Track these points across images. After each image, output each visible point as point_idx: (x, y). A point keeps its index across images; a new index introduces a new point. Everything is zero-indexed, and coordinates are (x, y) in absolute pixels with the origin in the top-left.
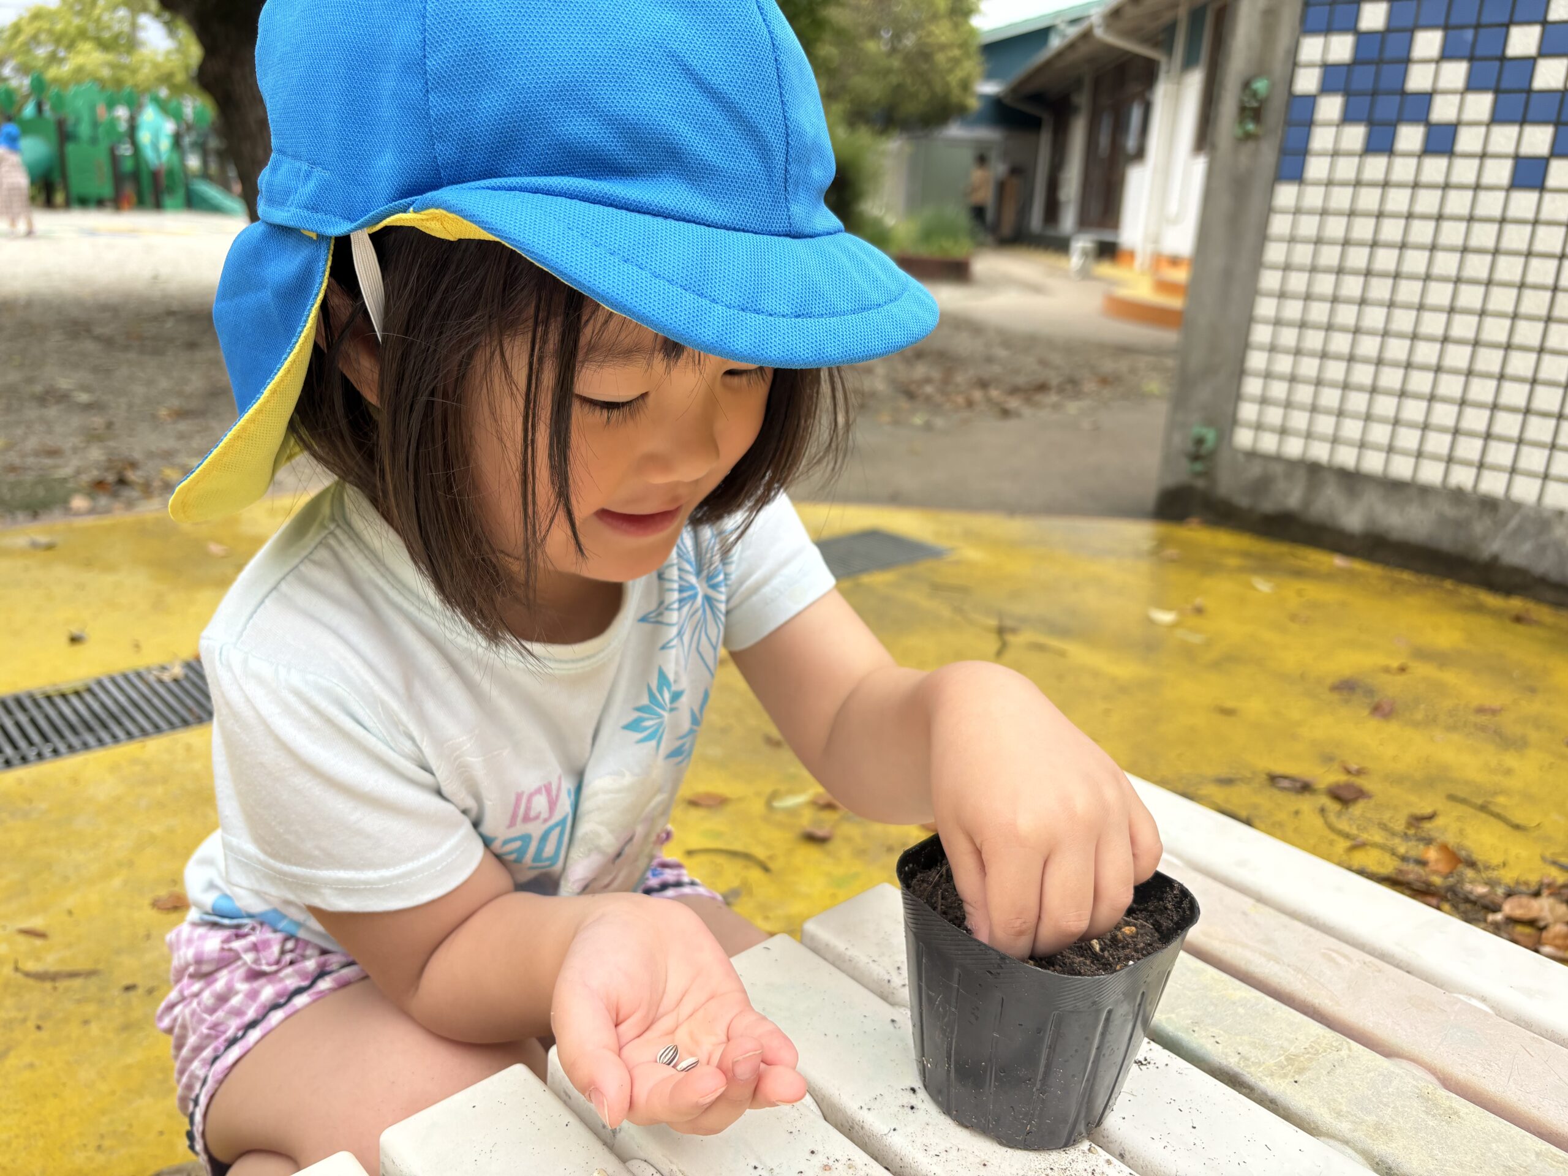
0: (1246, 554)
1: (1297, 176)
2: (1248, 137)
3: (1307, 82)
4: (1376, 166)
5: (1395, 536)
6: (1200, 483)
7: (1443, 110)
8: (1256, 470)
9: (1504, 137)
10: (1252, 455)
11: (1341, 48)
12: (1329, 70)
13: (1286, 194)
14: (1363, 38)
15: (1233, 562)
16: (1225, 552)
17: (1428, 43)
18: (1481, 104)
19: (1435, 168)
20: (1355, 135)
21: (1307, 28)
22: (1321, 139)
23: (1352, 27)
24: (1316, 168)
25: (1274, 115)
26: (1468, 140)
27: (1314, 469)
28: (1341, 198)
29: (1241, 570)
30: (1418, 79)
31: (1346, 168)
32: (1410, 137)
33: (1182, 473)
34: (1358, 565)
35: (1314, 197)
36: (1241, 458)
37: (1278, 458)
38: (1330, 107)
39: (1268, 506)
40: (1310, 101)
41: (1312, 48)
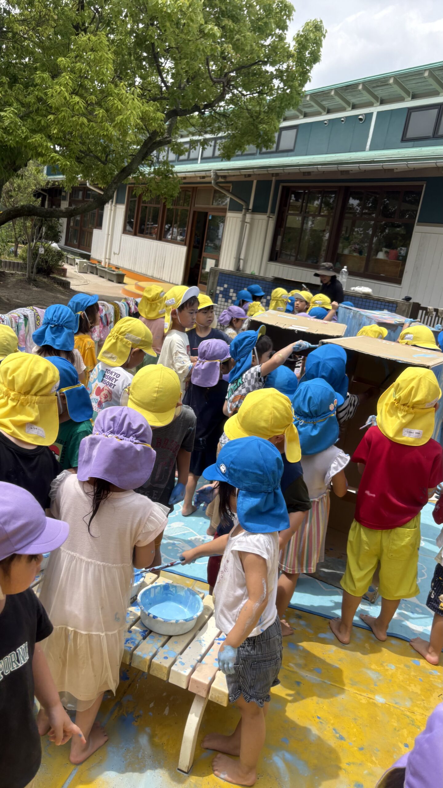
3: (218, 292)
4: (226, 304)
11: (222, 289)
12: (220, 291)
14: (224, 288)
17: (232, 290)
20: (224, 299)
21: (218, 286)
22: (220, 299)
23: (223, 286)
28: (222, 307)
30: (231, 294)
31: (223, 303)
38: (221, 296)
40: (218, 294)
41: (218, 288)
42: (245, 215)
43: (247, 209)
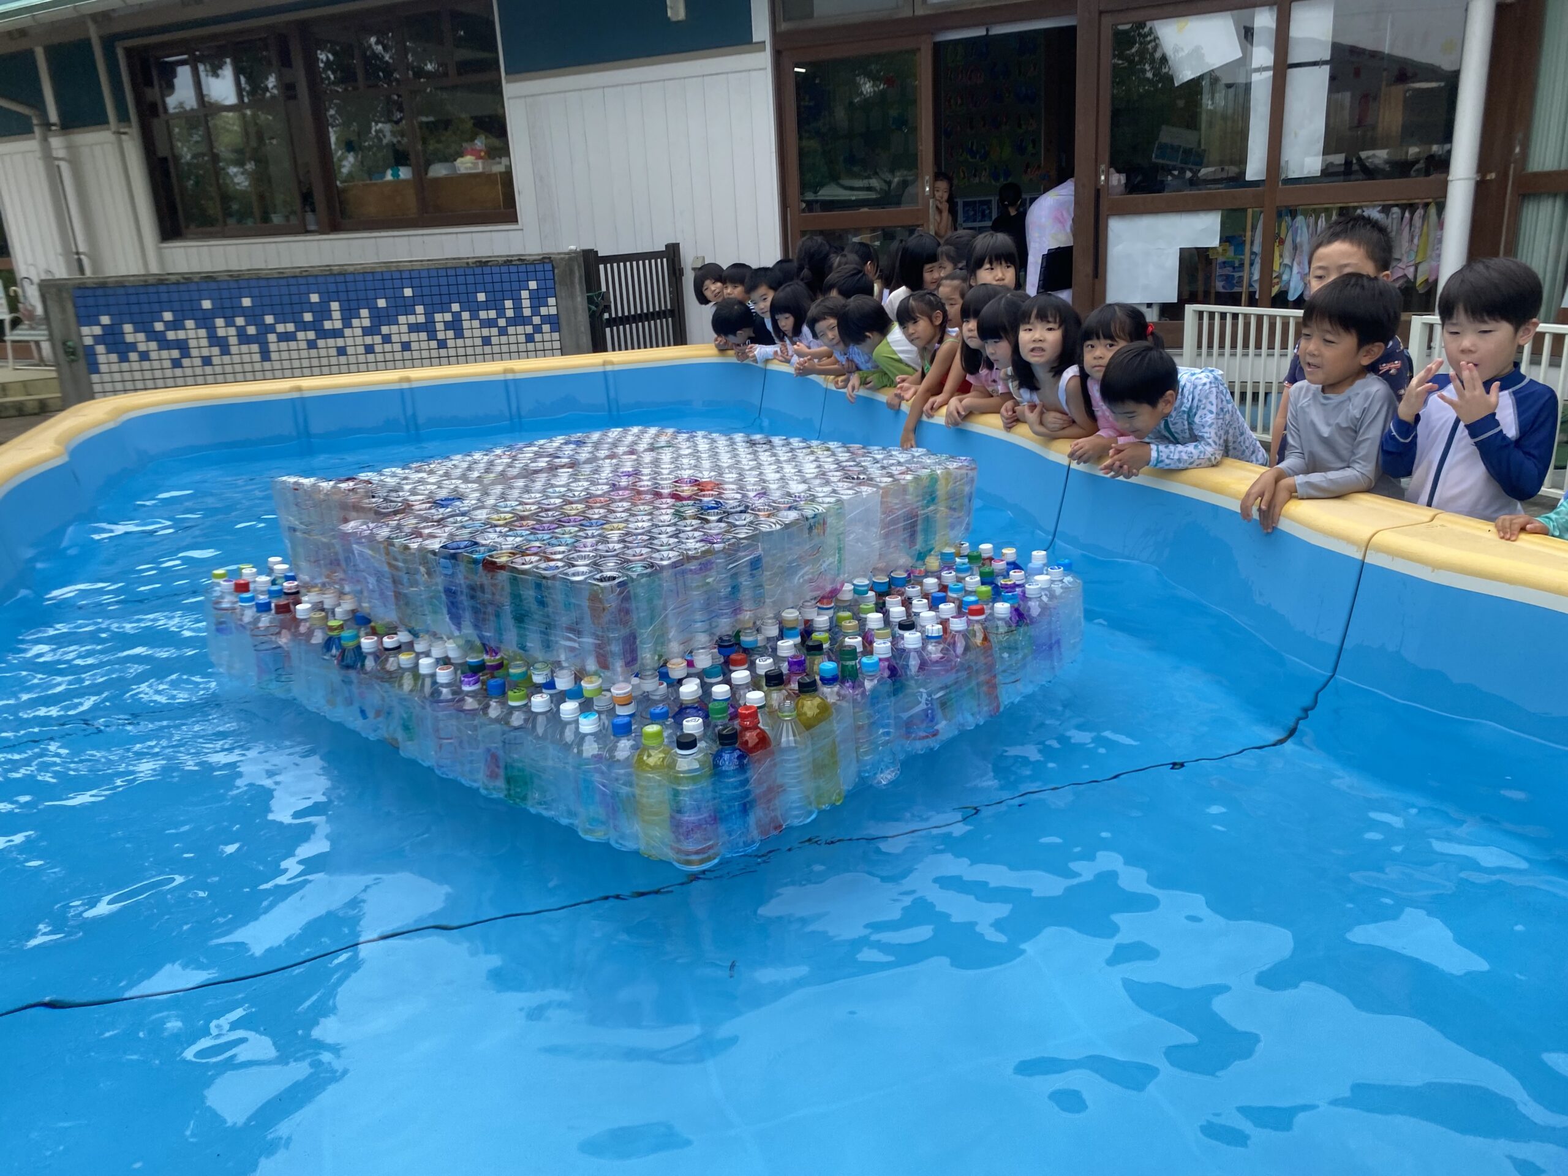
1: (98, 372)
2: (73, 361)
3: (88, 341)
4: (125, 366)
7: (142, 347)
9: (165, 354)
11: (97, 330)
12: (96, 337)
13: (95, 378)
14: (104, 326)
17: (128, 328)
18: (153, 345)
19: (146, 365)
20: (114, 357)
21: (81, 324)
22: (102, 359)
23: (98, 323)
24: (103, 368)
25: (81, 353)
26: (153, 355)
28: (117, 377)
30: (129, 339)
31: (115, 367)
32: (133, 356)
35: (106, 377)
38: (100, 349)
40: (91, 347)
41: (85, 330)
42: (45, 139)
43: (47, 125)
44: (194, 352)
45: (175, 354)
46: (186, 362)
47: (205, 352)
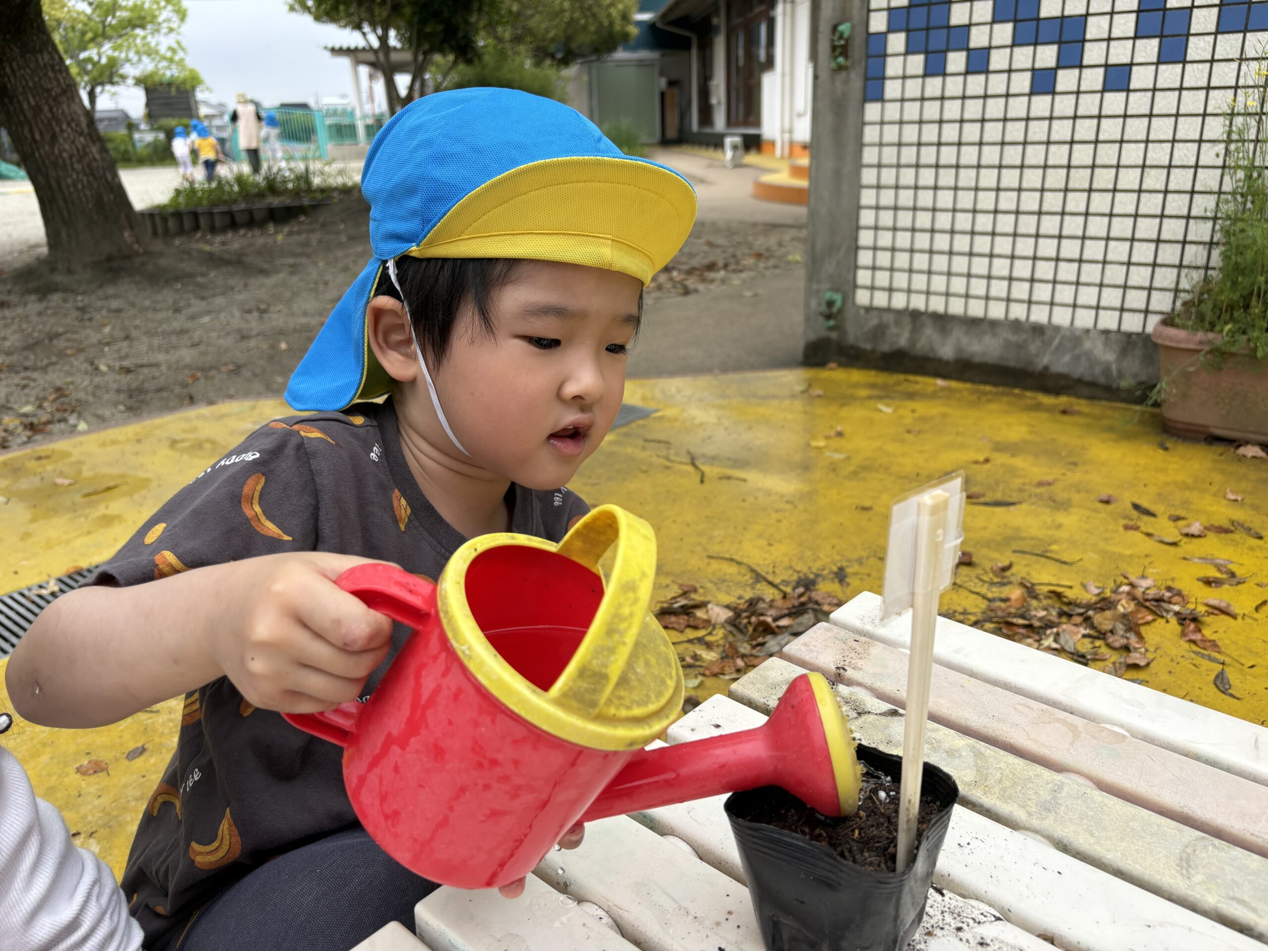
0: (872, 386)
1: (880, 98)
2: (840, 68)
3: (878, 23)
4: (934, 85)
5: (977, 360)
6: (834, 335)
7: (978, 38)
8: (874, 321)
9: (1023, 56)
10: (869, 309)
12: (893, 12)
13: (872, 111)
15: (863, 393)
16: (857, 385)
18: (1004, 32)
19: (976, 83)
20: (917, 63)
22: (893, 67)
24: (892, 89)
25: (857, 51)
26: (998, 60)
27: (915, 315)
28: (912, 111)
29: (870, 398)
30: (958, 15)
31: (913, 88)
32: (956, 61)
33: (821, 329)
34: (954, 384)
35: (892, 111)
36: (862, 312)
37: (889, 310)
38: (897, 42)
39: (885, 347)
40: (882, 37)
44: (1093, 53)
45: (1047, 55)
46: (1066, 79)
47: (1120, 54)
